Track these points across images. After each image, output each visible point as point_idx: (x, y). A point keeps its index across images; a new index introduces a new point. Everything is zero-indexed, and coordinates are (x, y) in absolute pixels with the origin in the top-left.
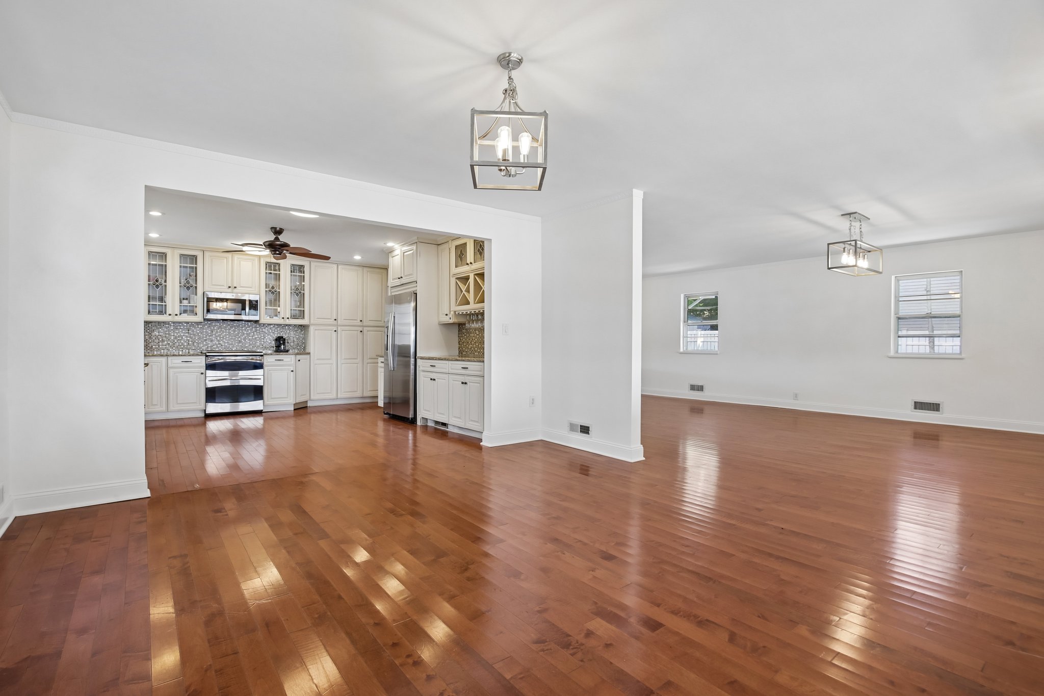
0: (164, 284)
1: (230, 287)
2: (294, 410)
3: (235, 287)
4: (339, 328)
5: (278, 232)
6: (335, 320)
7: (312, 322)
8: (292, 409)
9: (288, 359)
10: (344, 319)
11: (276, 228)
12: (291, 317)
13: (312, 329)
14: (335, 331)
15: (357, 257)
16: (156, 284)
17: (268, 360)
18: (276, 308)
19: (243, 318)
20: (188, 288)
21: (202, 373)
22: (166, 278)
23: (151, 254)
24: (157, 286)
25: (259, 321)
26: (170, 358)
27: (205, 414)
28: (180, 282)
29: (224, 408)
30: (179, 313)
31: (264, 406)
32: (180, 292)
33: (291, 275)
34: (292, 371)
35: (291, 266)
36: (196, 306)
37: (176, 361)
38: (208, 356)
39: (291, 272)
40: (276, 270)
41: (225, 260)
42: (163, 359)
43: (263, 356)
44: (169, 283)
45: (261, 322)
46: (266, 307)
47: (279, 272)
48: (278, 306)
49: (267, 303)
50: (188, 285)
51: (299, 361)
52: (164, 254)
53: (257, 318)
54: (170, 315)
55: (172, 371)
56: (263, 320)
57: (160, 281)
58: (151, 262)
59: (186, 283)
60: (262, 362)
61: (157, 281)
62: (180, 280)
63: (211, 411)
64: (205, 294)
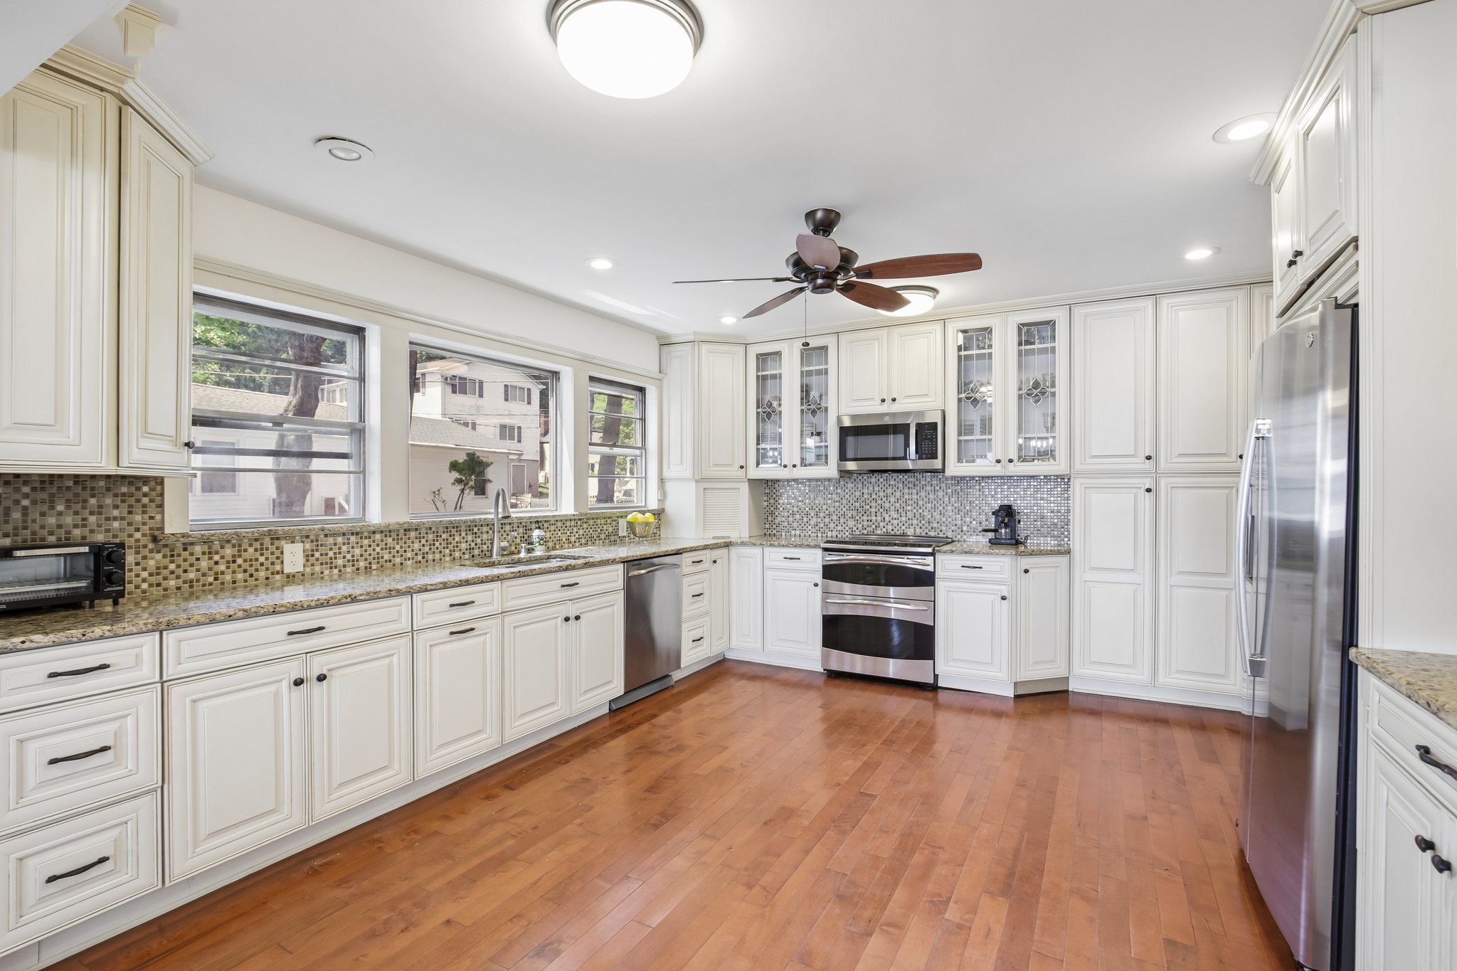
0: (778, 409)
1: (882, 400)
2: (1017, 697)
3: (894, 400)
4: (1163, 482)
6: (1149, 458)
7: (1078, 466)
8: (1010, 693)
9: (1001, 564)
10: (1180, 455)
11: (814, 214)
12: (1020, 457)
13: (1077, 484)
14: (1149, 490)
15: (1199, 254)
16: (767, 412)
17: (946, 566)
18: (986, 437)
19: (910, 465)
20: (814, 412)
21: (816, 585)
22: (780, 400)
23: (762, 358)
24: (769, 416)
25: (943, 471)
26: (767, 550)
27: (825, 670)
28: (802, 404)
29: (853, 664)
30: (798, 462)
31: (936, 677)
32: (802, 423)
33: (1020, 352)
34: (1004, 598)
35: (1020, 330)
36: (826, 447)
37: (775, 555)
38: (826, 550)
39: (1020, 344)
40: (983, 348)
41: (877, 344)
42: (757, 551)
43: (933, 554)
44: (785, 409)
45: (948, 473)
46: (961, 438)
47: (989, 351)
48: (990, 433)
49: (964, 429)
50: (813, 407)
51: (1026, 571)
52: (778, 354)
53: (937, 464)
54: (785, 466)
55: (768, 574)
56: (954, 468)
57: (775, 404)
58: (760, 374)
59: (812, 404)
60: (930, 569)
61: (770, 405)
62: (802, 399)
63: (834, 666)
64: (839, 419)
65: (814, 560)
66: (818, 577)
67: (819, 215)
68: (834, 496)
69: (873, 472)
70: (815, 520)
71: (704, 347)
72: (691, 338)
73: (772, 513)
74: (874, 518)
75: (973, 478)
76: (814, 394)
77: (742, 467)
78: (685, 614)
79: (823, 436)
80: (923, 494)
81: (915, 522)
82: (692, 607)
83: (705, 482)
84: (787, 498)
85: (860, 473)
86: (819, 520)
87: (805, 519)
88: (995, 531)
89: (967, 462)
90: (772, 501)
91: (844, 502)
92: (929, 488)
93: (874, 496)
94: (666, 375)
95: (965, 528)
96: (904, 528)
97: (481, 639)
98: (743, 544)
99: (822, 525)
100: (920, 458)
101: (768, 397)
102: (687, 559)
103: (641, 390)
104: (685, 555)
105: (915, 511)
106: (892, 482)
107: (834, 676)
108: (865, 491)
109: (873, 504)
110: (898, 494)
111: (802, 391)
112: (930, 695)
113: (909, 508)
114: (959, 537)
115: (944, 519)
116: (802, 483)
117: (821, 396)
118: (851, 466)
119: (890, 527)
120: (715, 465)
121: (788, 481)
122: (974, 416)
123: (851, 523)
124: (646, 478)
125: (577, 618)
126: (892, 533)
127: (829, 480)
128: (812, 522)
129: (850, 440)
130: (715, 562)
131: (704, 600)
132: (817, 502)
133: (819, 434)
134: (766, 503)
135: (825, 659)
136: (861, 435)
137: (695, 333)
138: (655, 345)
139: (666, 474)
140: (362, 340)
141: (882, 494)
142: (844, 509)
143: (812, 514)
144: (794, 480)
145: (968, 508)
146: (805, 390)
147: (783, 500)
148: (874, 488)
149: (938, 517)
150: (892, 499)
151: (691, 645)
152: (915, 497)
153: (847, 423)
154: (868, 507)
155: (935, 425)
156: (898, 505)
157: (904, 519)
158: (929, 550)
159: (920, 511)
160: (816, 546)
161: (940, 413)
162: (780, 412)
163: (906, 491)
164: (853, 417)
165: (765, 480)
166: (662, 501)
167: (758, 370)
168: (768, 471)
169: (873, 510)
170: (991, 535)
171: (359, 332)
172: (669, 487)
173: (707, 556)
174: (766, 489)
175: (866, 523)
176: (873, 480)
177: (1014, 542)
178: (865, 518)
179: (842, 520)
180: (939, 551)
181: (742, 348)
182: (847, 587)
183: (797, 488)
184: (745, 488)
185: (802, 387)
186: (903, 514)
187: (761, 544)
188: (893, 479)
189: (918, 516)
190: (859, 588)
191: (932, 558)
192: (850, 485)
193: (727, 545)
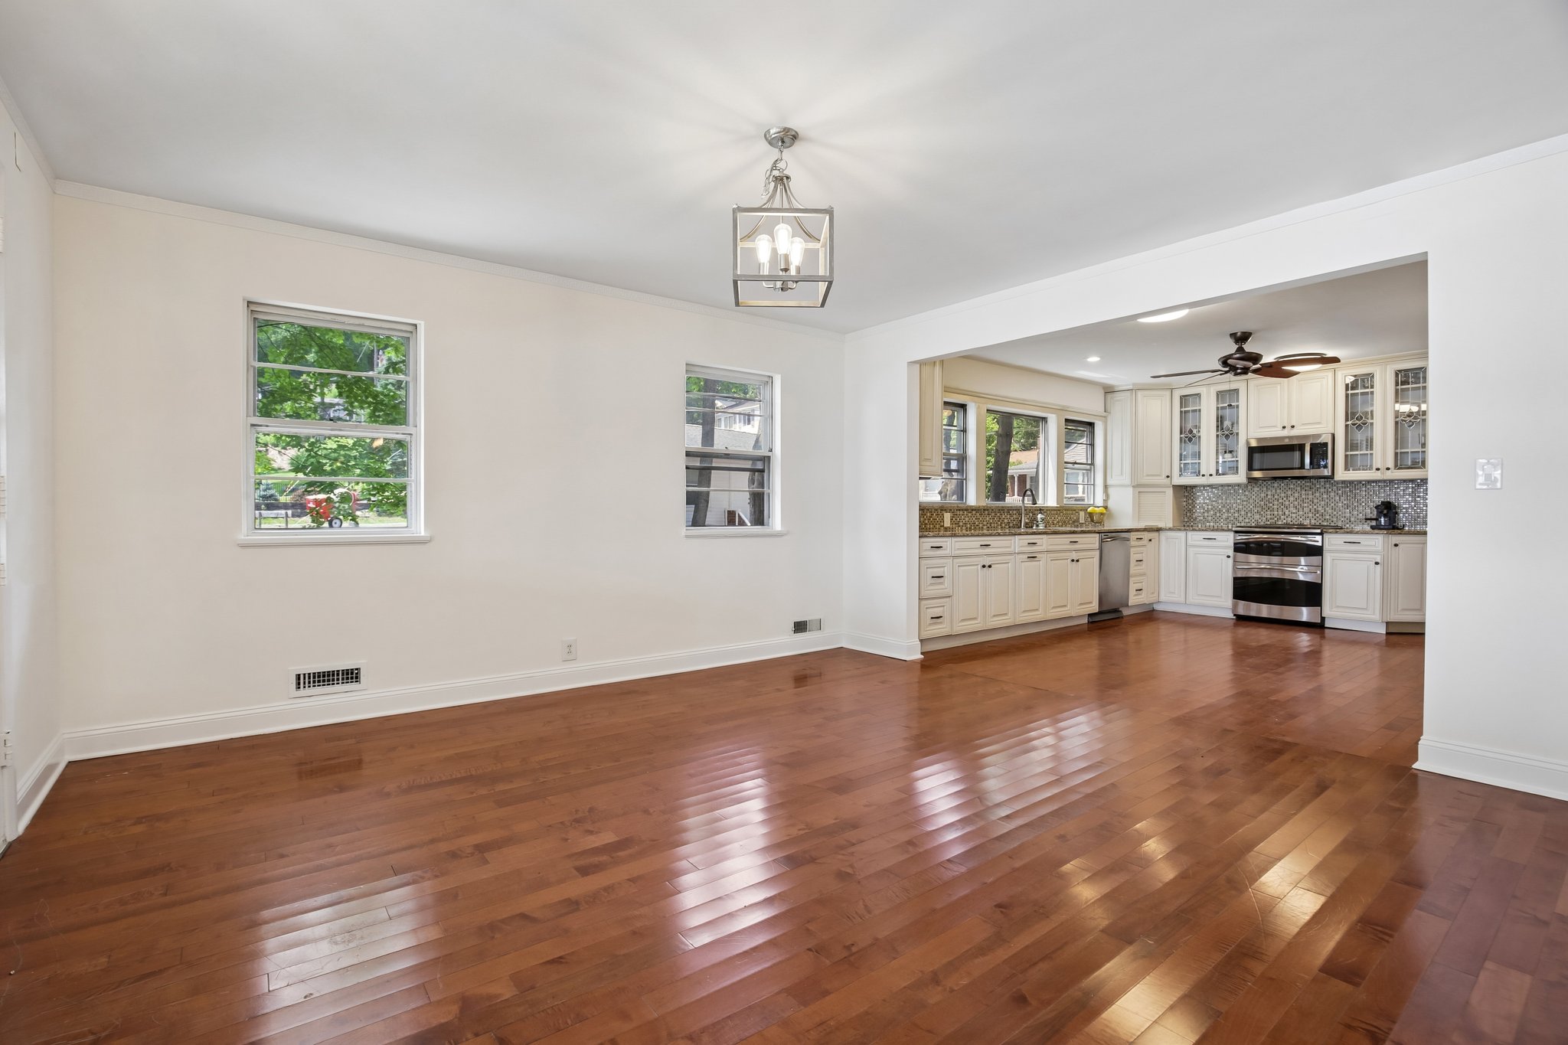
0: (1198, 435)
1: (1284, 427)
2: (1388, 633)
3: (1293, 427)
5: (1242, 338)
8: (1383, 631)
9: (1377, 542)
11: (1236, 333)
12: (1396, 466)
16: (1189, 436)
17: (1332, 543)
18: (1369, 452)
19: (1304, 473)
20: (1227, 437)
21: (1229, 557)
22: (1200, 427)
23: (1184, 399)
24: (1190, 440)
25: (1332, 476)
26: (1190, 534)
27: (1235, 615)
28: (1217, 430)
29: (1259, 610)
30: (1214, 473)
31: (1323, 619)
32: (1217, 444)
33: (1397, 391)
34: (1377, 563)
35: (1397, 375)
36: (1237, 461)
37: (1196, 537)
38: (1236, 532)
39: (1397, 384)
40: (1368, 388)
41: (1279, 387)
42: (1182, 534)
43: (1321, 534)
44: (1203, 434)
45: (1337, 478)
46: (1348, 453)
47: (1372, 390)
48: (1372, 449)
49: (1350, 445)
50: (1226, 433)
51: (1396, 545)
52: (1198, 395)
53: (1327, 472)
54: (1203, 475)
55: (1191, 551)
56: (1341, 474)
57: (1195, 431)
58: (1183, 409)
59: (1226, 430)
60: (1320, 544)
61: (1191, 432)
62: (1217, 427)
63: (1241, 612)
64: (1248, 442)
65: (1228, 539)
66: (1231, 552)
67: (1239, 334)
68: (1242, 497)
69: (1275, 478)
70: (1226, 514)
71: (1140, 393)
72: (1131, 387)
73: (1190, 511)
74: (1276, 513)
75: (1360, 482)
76: (1227, 423)
77: (1168, 477)
78: (1132, 572)
79: (1235, 454)
80: (1317, 494)
81: (1310, 515)
82: (1136, 568)
83: (1140, 488)
84: (1202, 499)
85: (1264, 480)
86: (1230, 515)
87: (1218, 515)
88: (1376, 519)
89: (1353, 470)
90: (1191, 502)
91: (1251, 501)
92: (1322, 490)
93: (1276, 497)
94: (1110, 413)
95: (1352, 519)
96: (1301, 519)
97: (1038, 563)
98: (1170, 529)
99: (1232, 519)
100: (1313, 468)
101: (1189, 426)
102: (1133, 536)
103: (1091, 425)
104: (1132, 533)
105: (1311, 507)
106: (1292, 486)
107: (1241, 619)
108: (1269, 493)
109: (1276, 503)
110: (1296, 495)
111: (1217, 421)
112: (1318, 630)
113: (1306, 505)
114: (1348, 526)
115: (1335, 513)
116: (1215, 488)
117: (1233, 424)
118: (1257, 474)
119: (1290, 519)
120: (1148, 475)
121: (1204, 486)
122: (1360, 436)
123: (1257, 517)
124: (1094, 485)
125: (1078, 561)
126: (1291, 523)
127: (1239, 485)
128: (1224, 517)
129: (1257, 456)
130: (1150, 540)
131: (1144, 565)
132: (1228, 501)
133: (1231, 452)
134: (1185, 503)
135: (1235, 607)
136: (1267, 452)
137: (1134, 384)
138: (1102, 393)
139: (1109, 482)
140: (965, 411)
141: (1283, 495)
142: (1251, 507)
143: (1224, 511)
144: (1209, 486)
145: (1356, 504)
146: (1220, 420)
147: (1200, 500)
148: (1276, 491)
149: (1330, 511)
150: (1292, 499)
151: (1135, 593)
152: (1310, 497)
153: (1254, 444)
154: (1271, 505)
155: (1326, 445)
156: (1296, 503)
157: (1301, 513)
158: (1319, 531)
159: (1315, 507)
160: (1229, 530)
161: (1330, 436)
162: (1200, 437)
163: (1304, 492)
164: (1259, 440)
165: (1184, 486)
166: (1105, 501)
167: (1181, 407)
168: (1189, 480)
169: (1275, 507)
170: (1374, 523)
171: (963, 407)
172: (1111, 491)
173: (1146, 536)
174: (1185, 493)
175: (1269, 517)
176: (1276, 485)
177: (1391, 527)
178: (1269, 513)
179: (1249, 515)
180: (1326, 532)
181: (1168, 393)
182: (1253, 558)
183: (1212, 492)
184: (1170, 492)
185: (1217, 418)
186: (1301, 509)
187: (1185, 530)
188: (1292, 484)
189: (1313, 511)
190: (1264, 559)
191: (1321, 536)
192: (1256, 489)
193: (1158, 530)
